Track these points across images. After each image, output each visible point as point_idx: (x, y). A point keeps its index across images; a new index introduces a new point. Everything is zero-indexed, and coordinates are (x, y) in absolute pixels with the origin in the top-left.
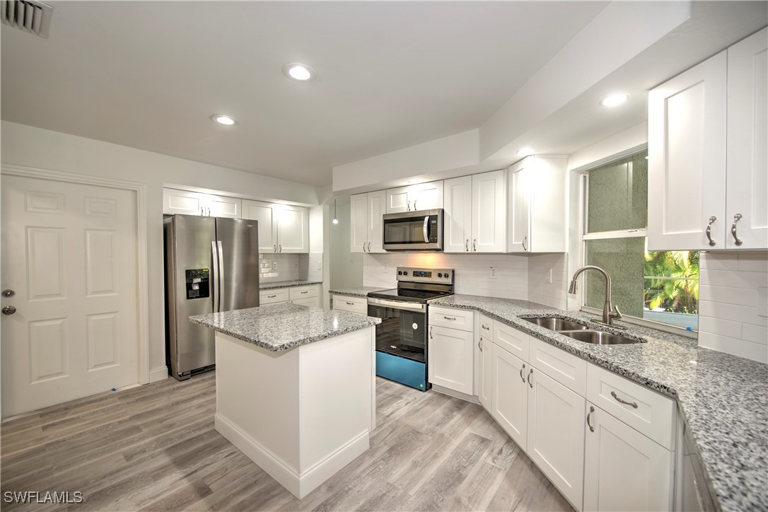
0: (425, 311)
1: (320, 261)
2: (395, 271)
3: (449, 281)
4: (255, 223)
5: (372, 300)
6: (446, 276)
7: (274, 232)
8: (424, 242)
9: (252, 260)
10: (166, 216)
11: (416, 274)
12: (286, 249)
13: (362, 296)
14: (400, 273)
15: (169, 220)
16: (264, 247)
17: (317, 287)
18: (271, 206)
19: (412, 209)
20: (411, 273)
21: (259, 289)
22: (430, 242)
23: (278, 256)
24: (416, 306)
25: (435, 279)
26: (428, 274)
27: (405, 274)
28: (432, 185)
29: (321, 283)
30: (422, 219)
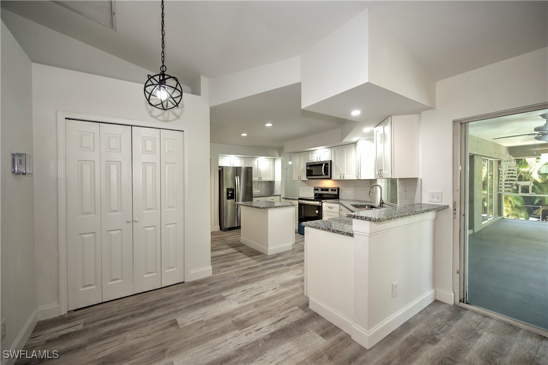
0: (321, 205)
1: (280, 185)
2: (313, 189)
3: (336, 193)
4: (251, 168)
5: (300, 201)
6: (335, 190)
7: (259, 172)
8: (323, 175)
9: (249, 184)
10: (220, 167)
11: (322, 190)
12: (264, 179)
13: (296, 200)
14: (315, 190)
15: (220, 169)
16: (255, 179)
17: (278, 197)
18: (257, 159)
19: (319, 161)
20: (320, 190)
21: (252, 197)
22: (326, 175)
23: (260, 182)
24: (318, 203)
25: (330, 192)
26: (327, 190)
27: (318, 190)
28: (327, 150)
29: (280, 195)
30: (322, 165)
